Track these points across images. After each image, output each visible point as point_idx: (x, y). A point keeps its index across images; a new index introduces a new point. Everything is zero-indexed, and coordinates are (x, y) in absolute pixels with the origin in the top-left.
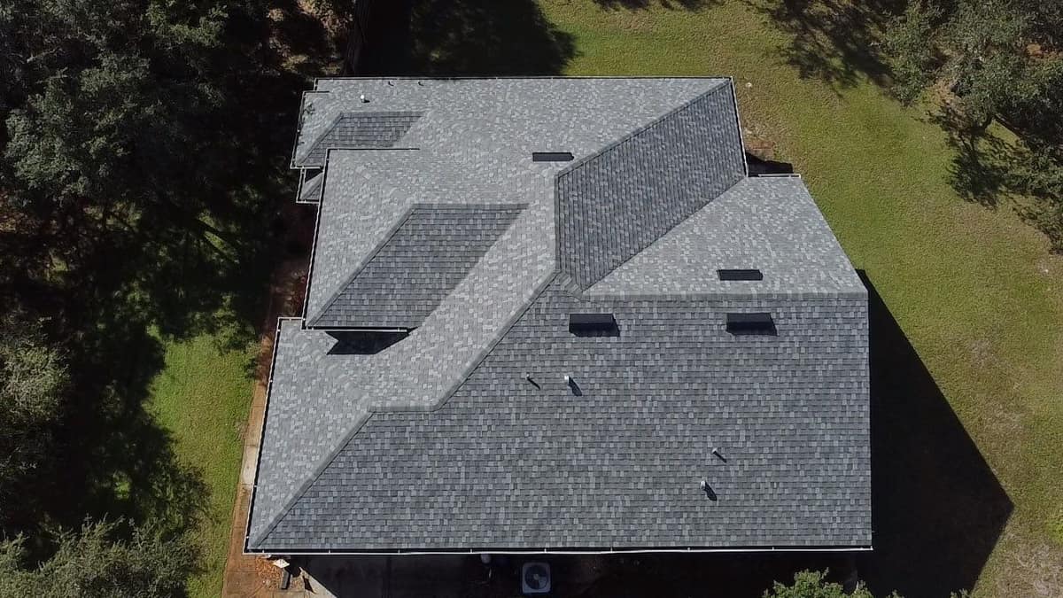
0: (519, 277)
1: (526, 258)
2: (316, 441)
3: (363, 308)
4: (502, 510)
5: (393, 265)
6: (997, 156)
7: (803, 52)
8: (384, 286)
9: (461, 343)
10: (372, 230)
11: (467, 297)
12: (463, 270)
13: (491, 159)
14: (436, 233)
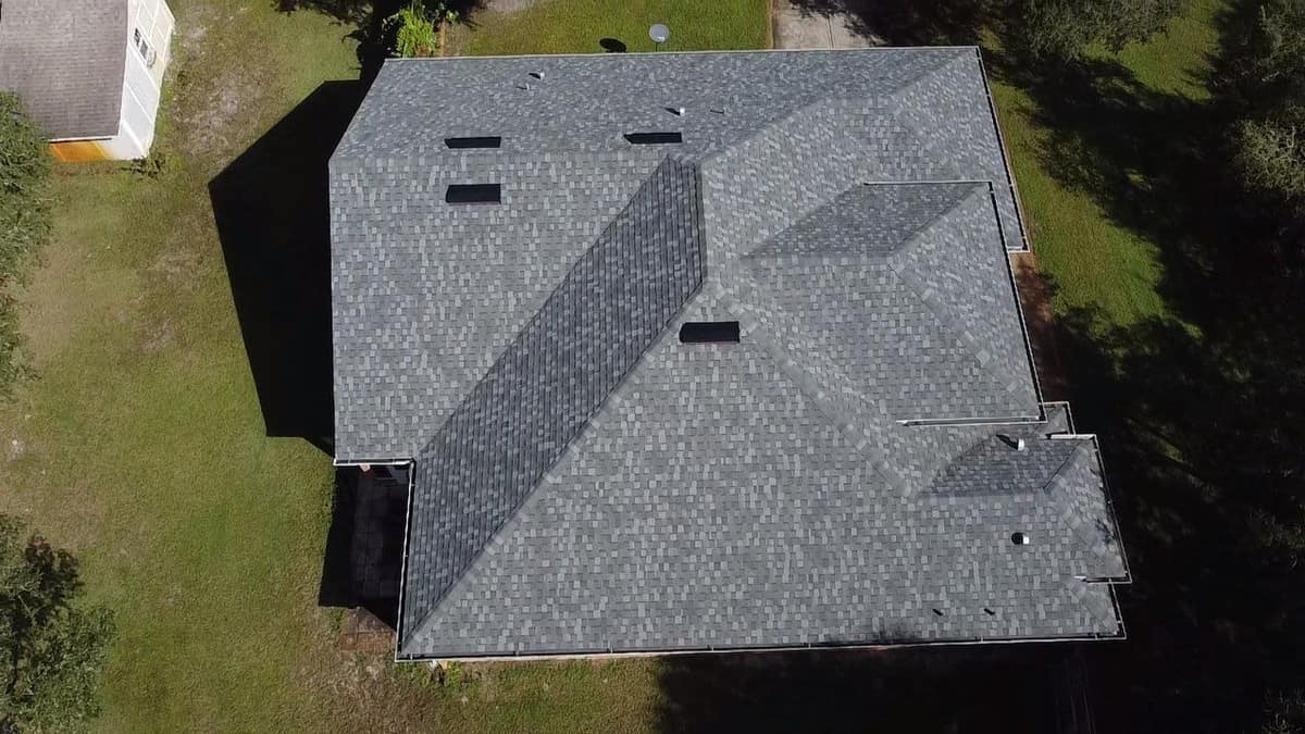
1: (737, 195)
8: (907, 206)
10: (940, 254)
12: (813, 217)
13: (799, 354)
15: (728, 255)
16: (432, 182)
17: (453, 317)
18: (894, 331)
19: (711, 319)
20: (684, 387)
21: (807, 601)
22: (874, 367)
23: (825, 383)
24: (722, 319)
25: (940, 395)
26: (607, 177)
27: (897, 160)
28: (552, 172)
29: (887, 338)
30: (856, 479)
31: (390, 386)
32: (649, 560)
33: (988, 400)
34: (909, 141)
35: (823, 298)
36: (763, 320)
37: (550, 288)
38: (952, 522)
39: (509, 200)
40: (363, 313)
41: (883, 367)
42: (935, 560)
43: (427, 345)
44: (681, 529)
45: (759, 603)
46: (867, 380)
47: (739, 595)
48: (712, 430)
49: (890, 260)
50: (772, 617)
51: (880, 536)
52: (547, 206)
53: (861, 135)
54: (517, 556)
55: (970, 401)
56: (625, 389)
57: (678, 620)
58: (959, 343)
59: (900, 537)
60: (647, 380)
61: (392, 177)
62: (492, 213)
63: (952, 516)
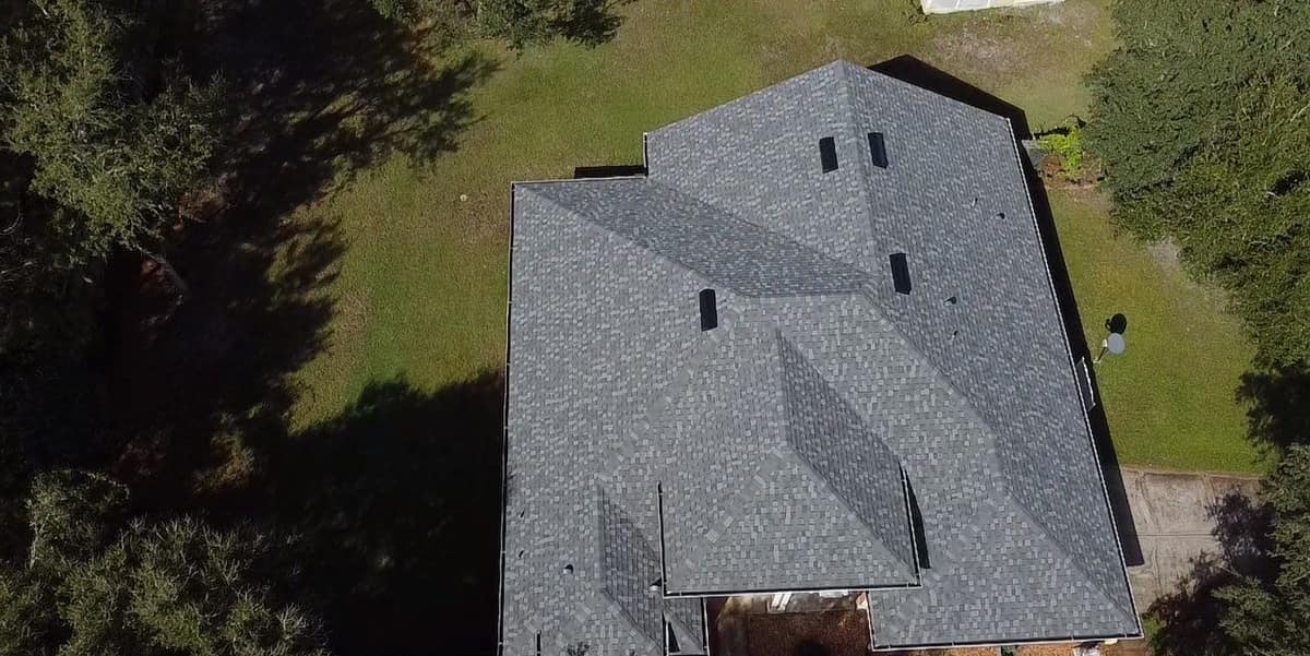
0: (862, 337)
1: (841, 329)
2: (1031, 562)
3: (891, 515)
4: (1051, 384)
5: (847, 478)
6: (561, 7)
7: (419, 145)
8: (868, 490)
9: (925, 402)
10: (808, 503)
11: (874, 400)
12: (843, 406)
13: (701, 381)
14: (812, 426)
15: (776, 318)
16: (834, 126)
17: (741, 169)
18: (729, 458)
19: (718, 308)
20: (671, 302)
21: (533, 420)
22: (700, 447)
23: (680, 405)
24: (719, 315)
25: (682, 504)
26: (852, 239)
27: (944, 509)
28: (851, 200)
29: (723, 454)
30: (610, 437)
31: (693, 148)
32: (562, 310)
33: (679, 544)
34: (964, 518)
35: (751, 398)
36: (724, 349)
37: (765, 224)
38: (581, 515)
39: (827, 178)
40: (740, 116)
41: (701, 455)
42: (556, 506)
43: (721, 160)
44: (580, 324)
45: (534, 387)
46: (691, 444)
47: (539, 373)
48: (643, 328)
49: (785, 443)
50: (524, 398)
51: (573, 462)
52: (825, 205)
53: (963, 472)
54: (566, 229)
55: (677, 529)
56: (669, 264)
57: (526, 338)
58: (722, 513)
59: (572, 477)
60: (674, 277)
61: (835, 100)
62: (816, 170)
63: (586, 514)
